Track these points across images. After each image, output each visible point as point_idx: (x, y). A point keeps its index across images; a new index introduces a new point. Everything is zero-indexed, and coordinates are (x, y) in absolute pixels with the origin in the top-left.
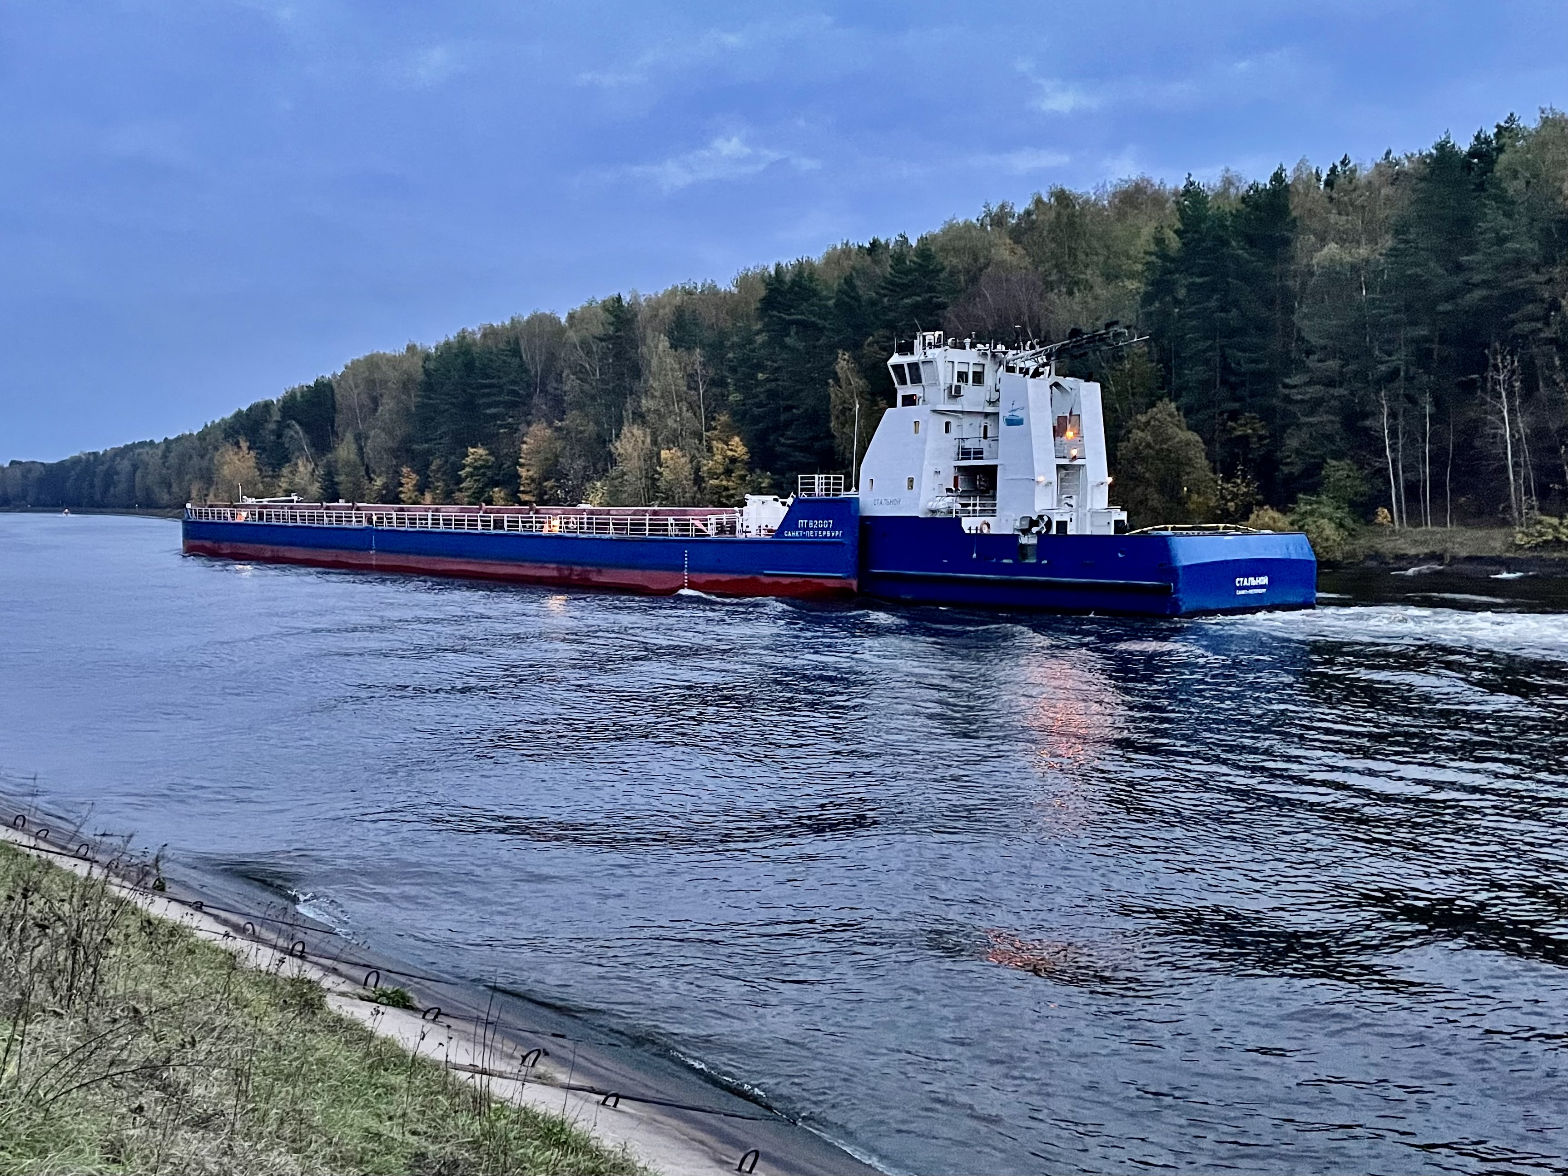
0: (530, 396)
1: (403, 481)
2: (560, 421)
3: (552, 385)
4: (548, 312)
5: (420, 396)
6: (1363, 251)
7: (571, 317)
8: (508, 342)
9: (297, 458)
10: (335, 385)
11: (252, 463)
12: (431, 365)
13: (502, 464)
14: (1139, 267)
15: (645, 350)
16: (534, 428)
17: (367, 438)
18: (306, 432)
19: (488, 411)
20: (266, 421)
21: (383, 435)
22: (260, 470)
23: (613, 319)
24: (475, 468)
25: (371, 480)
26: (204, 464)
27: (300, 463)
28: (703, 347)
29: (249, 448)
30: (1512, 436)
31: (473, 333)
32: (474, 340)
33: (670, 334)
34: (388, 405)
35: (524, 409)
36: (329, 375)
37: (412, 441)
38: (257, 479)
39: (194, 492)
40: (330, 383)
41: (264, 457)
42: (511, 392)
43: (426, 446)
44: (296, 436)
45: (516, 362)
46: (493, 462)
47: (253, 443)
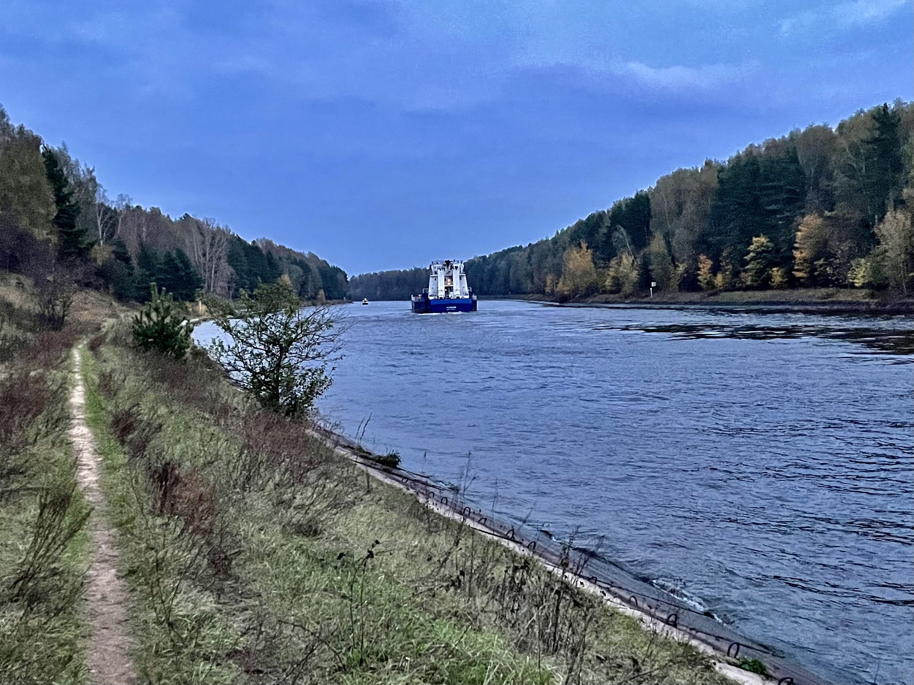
0: (805, 193)
1: (701, 266)
2: (829, 211)
3: (824, 183)
4: (821, 124)
5: (715, 200)
7: (841, 127)
8: (788, 152)
9: (622, 253)
10: (650, 197)
11: (590, 258)
12: (723, 176)
13: (780, 249)
15: (907, 147)
16: (807, 219)
17: (673, 235)
18: (629, 233)
19: (769, 208)
20: (600, 227)
21: (686, 232)
22: (595, 263)
24: (758, 253)
25: (676, 266)
26: (556, 261)
27: (624, 257)
29: (588, 248)
31: (759, 147)
32: (760, 152)
34: (689, 208)
35: (799, 204)
36: (646, 190)
37: (709, 234)
38: (593, 270)
39: (549, 282)
40: (647, 195)
41: (598, 253)
42: (789, 191)
43: (719, 238)
44: (621, 237)
45: (792, 167)
46: (773, 248)
47: (590, 243)
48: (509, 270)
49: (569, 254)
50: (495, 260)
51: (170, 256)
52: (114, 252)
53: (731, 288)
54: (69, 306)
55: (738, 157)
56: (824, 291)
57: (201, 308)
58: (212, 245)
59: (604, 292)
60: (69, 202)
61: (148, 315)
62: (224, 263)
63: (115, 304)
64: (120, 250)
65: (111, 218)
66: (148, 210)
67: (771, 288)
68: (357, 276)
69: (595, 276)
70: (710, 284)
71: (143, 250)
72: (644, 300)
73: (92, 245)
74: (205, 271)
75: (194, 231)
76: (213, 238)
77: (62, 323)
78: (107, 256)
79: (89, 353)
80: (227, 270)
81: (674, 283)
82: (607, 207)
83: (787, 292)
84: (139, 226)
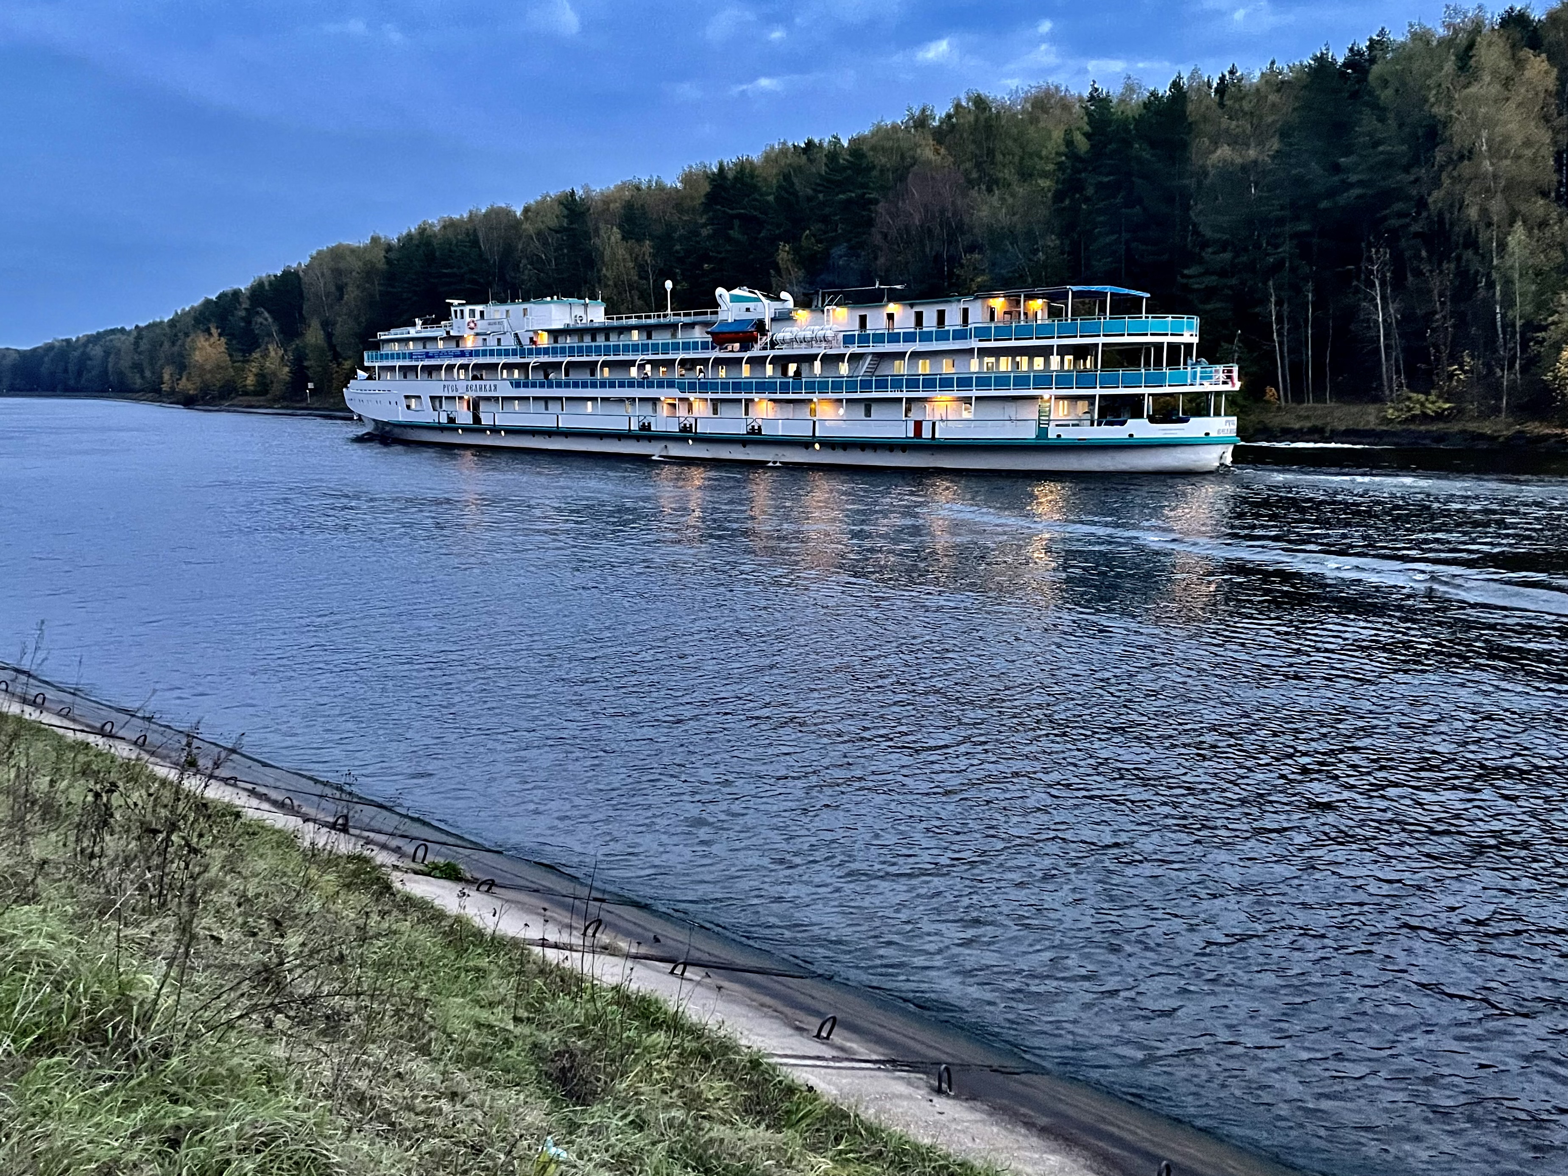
0: (489, 285)
3: (510, 274)
4: (504, 206)
5: (383, 285)
6: (1252, 153)
7: (526, 210)
8: (468, 234)
9: (267, 344)
10: (301, 275)
11: (223, 348)
12: (392, 255)
14: (1050, 167)
15: (598, 241)
17: (334, 324)
18: (275, 319)
20: (236, 308)
21: (349, 323)
22: (230, 355)
23: (566, 212)
25: (339, 364)
26: (176, 349)
27: (271, 348)
28: (652, 239)
29: (220, 335)
30: (1384, 320)
31: (433, 225)
32: (434, 232)
33: (620, 227)
34: (352, 294)
36: (295, 265)
38: (229, 364)
39: (166, 377)
40: (297, 271)
41: (234, 343)
44: (266, 323)
45: (474, 253)
47: (223, 330)
48: (107, 359)
49: (193, 341)
55: (410, 236)
59: (246, 393)
69: (232, 372)
72: (298, 405)
81: (337, 384)
82: (244, 284)
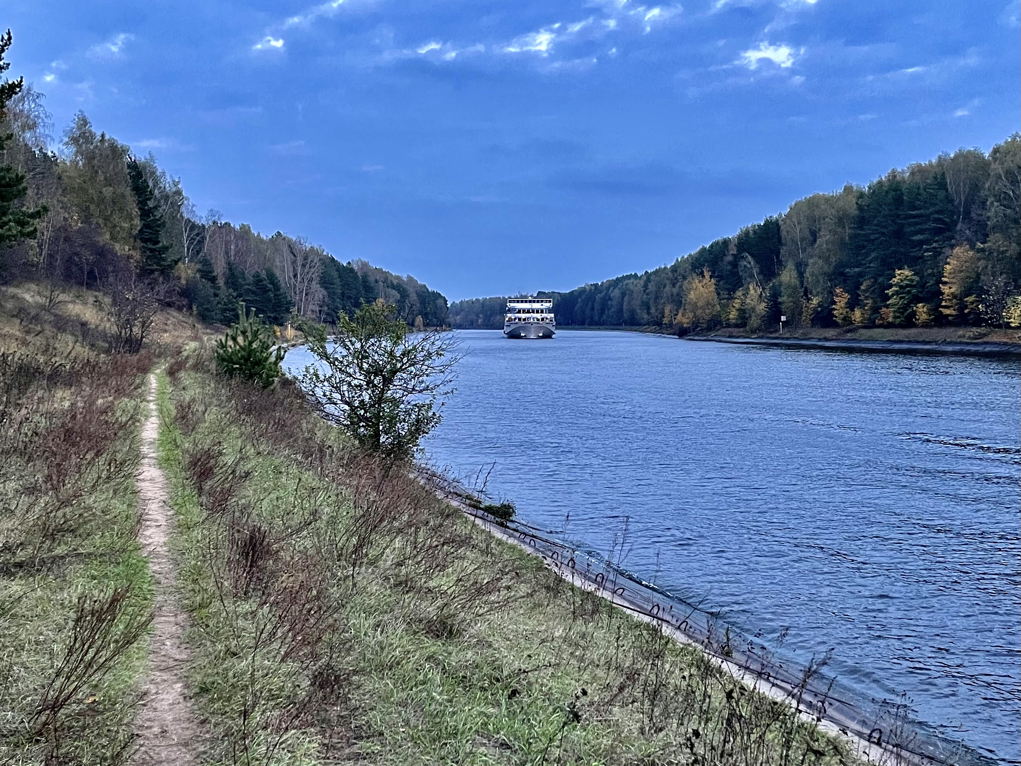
0: (954, 223)
1: (836, 299)
2: (982, 243)
3: (975, 212)
4: (972, 149)
5: (853, 228)
7: (996, 151)
8: (935, 178)
9: (749, 284)
10: (781, 223)
11: (713, 288)
12: (864, 202)
13: (926, 283)
16: (957, 250)
17: (807, 265)
18: (757, 262)
19: (914, 238)
20: (725, 255)
21: (820, 262)
22: (718, 294)
24: (901, 287)
25: (809, 299)
26: (675, 290)
27: (751, 287)
29: (711, 277)
31: (903, 172)
32: (903, 178)
34: (825, 237)
35: (948, 234)
36: (775, 216)
37: (845, 266)
38: (716, 301)
39: (667, 311)
40: (777, 220)
41: (721, 283)
42: (937, 220)
43: (857, 270)
44: (749, 266)
45: (941, 194)
46: (917, 281)
47: (713, 272)
48: (623, 299)
49: (690, 283)
50: (608, 288)
51: (258, 276)
52: (199, 271)
53: (870, 324)
54: (148, 327)
55: (880, 183)
56: (976, 330)
57: (290, 332)
58: (304, 266)
59: (728, 326)
60: (154, 216)
61: (234, 339)
62: (315, 286)
63: (198, 326)
64: (205, 268)
65: (197, 235)
66: (238, 227)
67: (914, 326)
68: (457, 302)
69: (718, 308)
70: (847, 320)
71: (230, 269)
72: (773, 335)
73: (176, 262)
74: (295, 293)
75: (285, 249)
76: (306, 258)
77: (140, 345)
78: (192, 275)
79: (168, 379)
80: (319, 293)
81: (806, 317)
82: (733, 234)
83: (935, 330)
84: (228, 243)
